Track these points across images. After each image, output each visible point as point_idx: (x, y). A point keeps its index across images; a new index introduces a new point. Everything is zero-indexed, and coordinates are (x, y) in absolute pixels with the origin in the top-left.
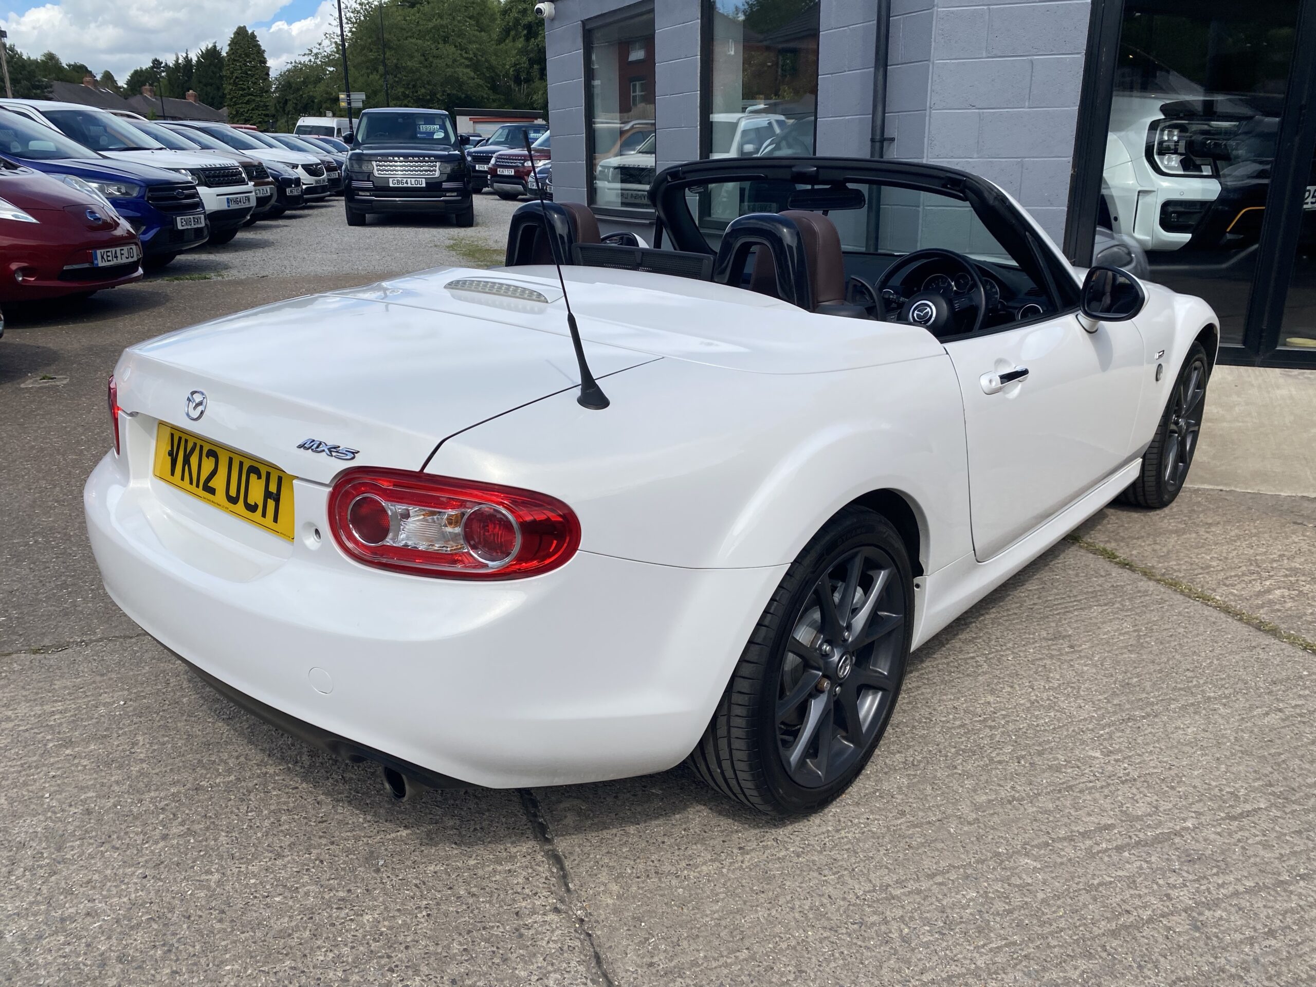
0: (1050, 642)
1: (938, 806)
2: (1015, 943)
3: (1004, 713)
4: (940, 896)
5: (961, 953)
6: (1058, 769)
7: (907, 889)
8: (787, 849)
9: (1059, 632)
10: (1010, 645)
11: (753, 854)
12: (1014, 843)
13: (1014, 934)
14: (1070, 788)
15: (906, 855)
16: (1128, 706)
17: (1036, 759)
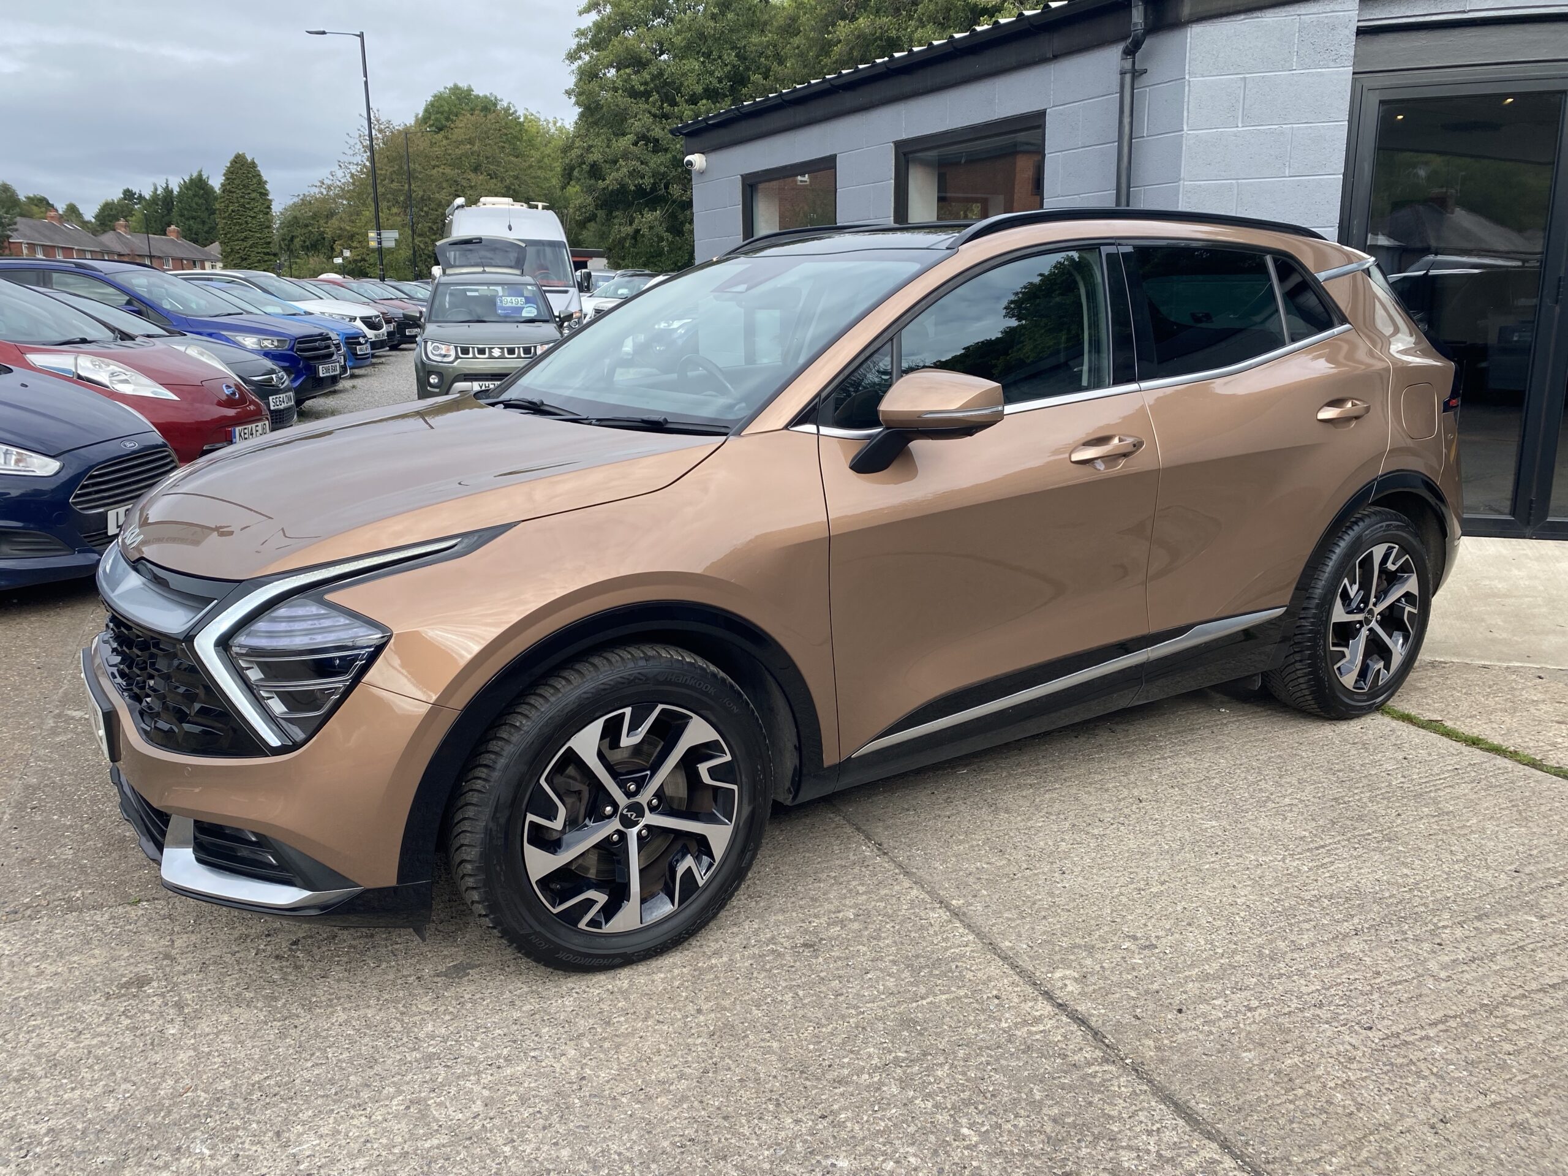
0: (1436, 818)
1: (1409, 966)
2: (1535, 1076)
3: (1425, 883)
4: (1450, 1041)
5: (1494, 1085)
6: (1502, 932)
7: (1417, 1037)
8: (1289, 1006)
9: (1439, 808)
10: (1399, 821)
11: (1259, 1010)
12: (1495, 996)
13: (1534, 1069)
14: (1521, 948)
15: (1400, 1008)
16: (1541, 875)
17: (1477, 924)
